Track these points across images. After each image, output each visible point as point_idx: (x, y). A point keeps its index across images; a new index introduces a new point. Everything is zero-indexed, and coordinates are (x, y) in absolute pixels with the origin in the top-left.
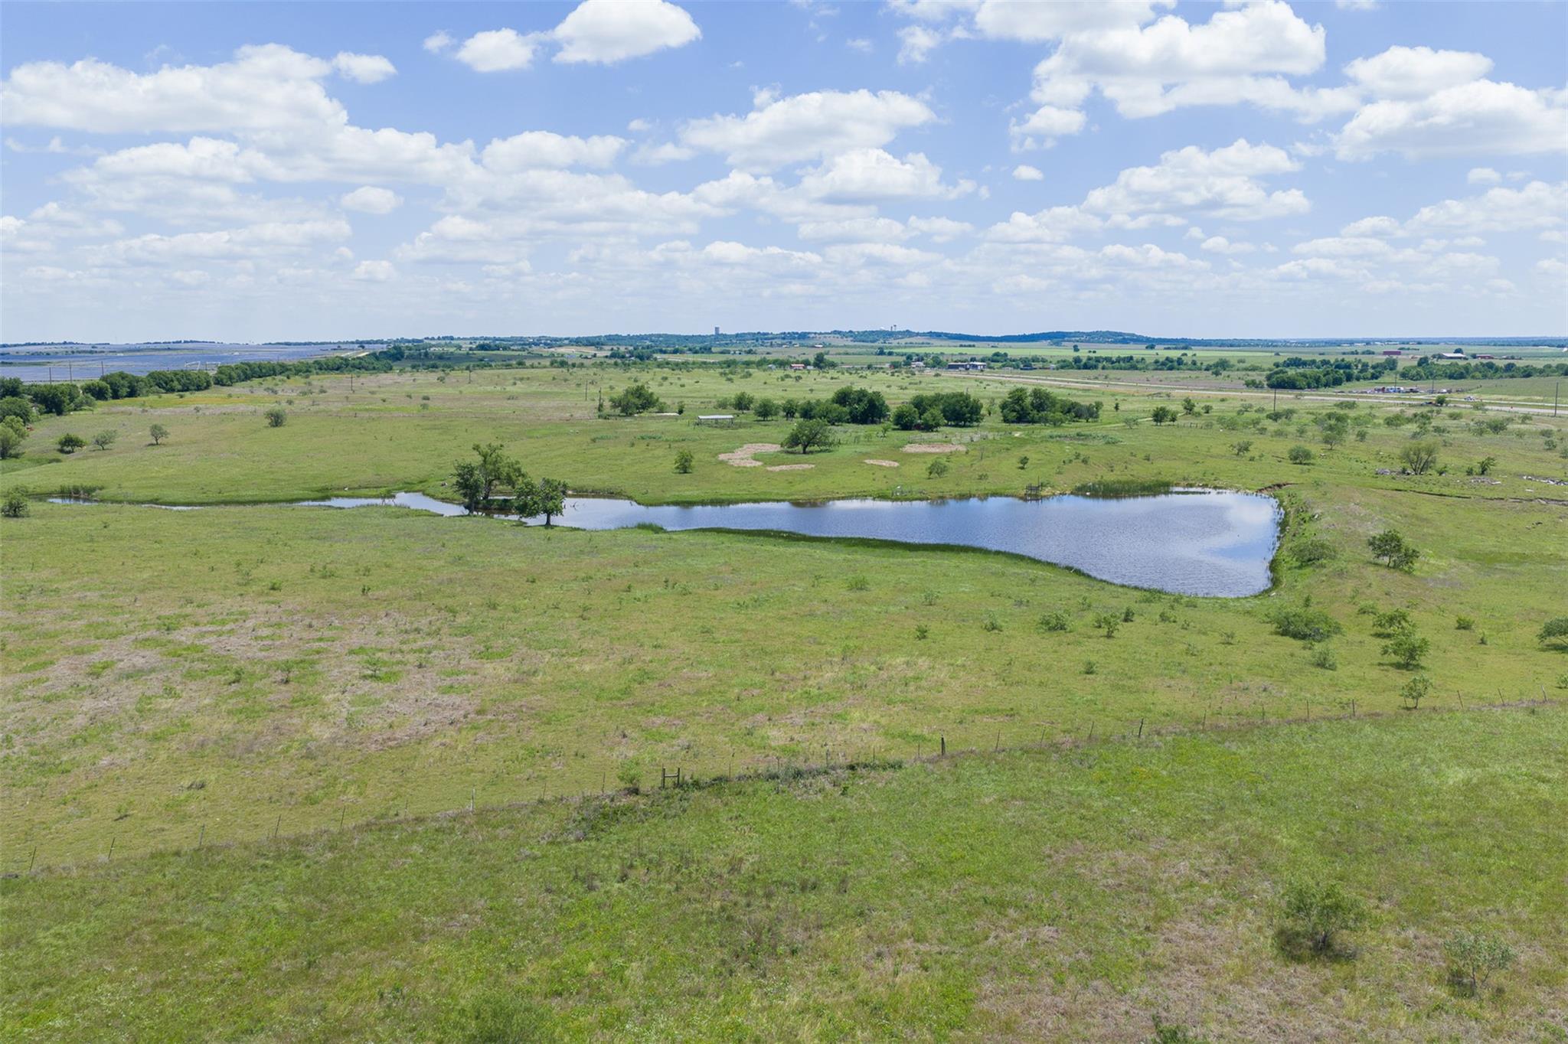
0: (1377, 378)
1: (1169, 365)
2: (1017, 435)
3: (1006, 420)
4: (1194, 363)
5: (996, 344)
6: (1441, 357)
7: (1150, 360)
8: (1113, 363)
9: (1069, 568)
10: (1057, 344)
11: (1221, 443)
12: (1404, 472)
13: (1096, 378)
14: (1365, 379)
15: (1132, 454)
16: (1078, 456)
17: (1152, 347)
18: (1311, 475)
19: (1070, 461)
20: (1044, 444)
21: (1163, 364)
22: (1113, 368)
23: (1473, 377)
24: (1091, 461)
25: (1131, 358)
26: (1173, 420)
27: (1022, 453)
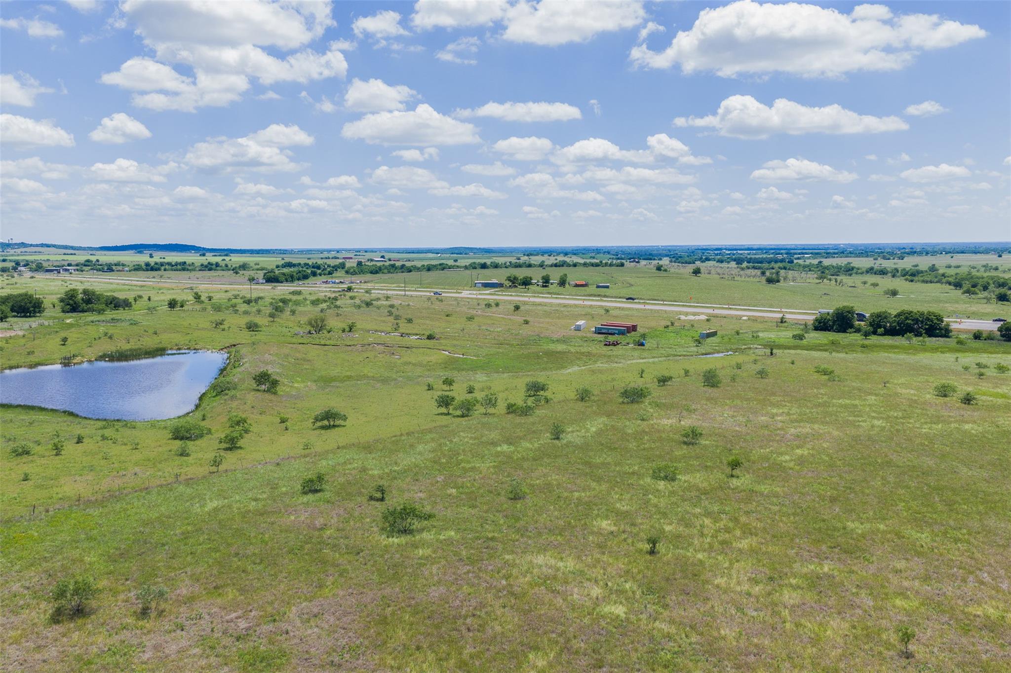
0: (331, 274)
1: (209, 267)
2: (68, 321)
3: (63, 311)
4: (226, 266)
5: (94, 252)
6: (372, 260)
7: (198, 264)
8: (173, 266)
9: (65, 412)
10: (140, 252)
11: (205, 321)
12: (310, 333)
13: (154, 277)
14: (325, 275)
15: (145, 331)
16: (106, 334)
17: (204, 255)
18: (257, 337)
19: (100, 338)
20: (86, 327)
21: (206, 266)
22: (172, 270)
23: (383, 273)
24: (115, 337)
25: (185, 263)
26: (182, 306)
27: (63, 334)
